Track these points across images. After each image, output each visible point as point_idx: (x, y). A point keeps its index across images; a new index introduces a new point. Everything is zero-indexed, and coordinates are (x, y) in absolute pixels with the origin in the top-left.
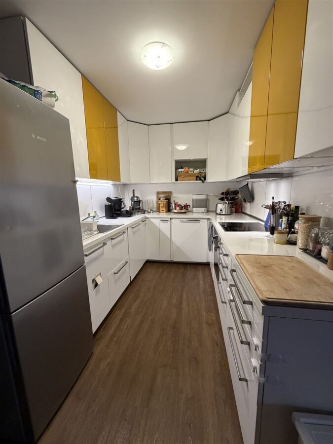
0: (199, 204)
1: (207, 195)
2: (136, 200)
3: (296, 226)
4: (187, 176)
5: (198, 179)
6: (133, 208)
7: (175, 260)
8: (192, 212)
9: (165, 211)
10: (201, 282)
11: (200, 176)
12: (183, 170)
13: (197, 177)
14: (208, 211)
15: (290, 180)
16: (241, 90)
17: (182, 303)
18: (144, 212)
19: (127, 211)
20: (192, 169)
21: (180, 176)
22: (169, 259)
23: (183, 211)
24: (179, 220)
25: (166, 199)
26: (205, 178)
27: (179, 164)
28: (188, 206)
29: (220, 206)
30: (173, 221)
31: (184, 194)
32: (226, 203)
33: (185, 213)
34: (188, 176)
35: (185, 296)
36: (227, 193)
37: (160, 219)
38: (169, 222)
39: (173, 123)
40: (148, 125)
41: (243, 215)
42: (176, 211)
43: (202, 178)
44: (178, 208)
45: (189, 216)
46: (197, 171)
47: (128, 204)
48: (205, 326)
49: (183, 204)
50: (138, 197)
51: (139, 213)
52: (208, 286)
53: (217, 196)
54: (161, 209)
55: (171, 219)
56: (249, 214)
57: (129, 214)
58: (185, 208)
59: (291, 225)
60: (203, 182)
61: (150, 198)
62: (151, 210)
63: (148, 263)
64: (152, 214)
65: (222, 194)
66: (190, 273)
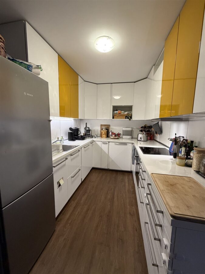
0: (127, 133)
1: (132, 128)
2: (87, 130)
3: (191, 154)
4: (120, 116)
5: (127, 118)
6: (85, 134)
7: (111, 168)
8: (122, 138)
9: (105, 137)
10: (127, 184)
11: (128, 116)
12: (117, 112)
13: (126, 117)
14: (132, 138)
15: (187, 123)
16: (156, 65)
17: (114, 198)
18: (92, 137)
19: (81, 136)
20: (123, 112)
21: (116, 115)
22: (106, 168)
23: (116, 137)
24: (114, 143)
25: (106, 129)
26: (131, 118)
27: (115, 108)
28: (120, 134)
29: (140, 136)
30: (110, 143)
31: (117, 126)
32: (144, 134)
33: (118, 138)
35: (116, 194)
36: (145, 127)
37: (102, 142)
38: (108, 144)
39: (112, 83)
40: (97, 84)
41: (155, 142)
42: (112, 137)
43: (129, 117)
44: (113, 135)
45: (120, 141)
46: (126, 113)
47: (82, 132)
48: (128, 216)
49: (117, 133)
50: (89, 128)
51: (89, 138)
52: (131, 187)
53: (138, 129)
54: (103, 136)
55: (109, 142)
56: (159, 141)
57: (83, 138)
58: (118, 136)
59: (188, 153)
60: (130, 120)
61: (96, 128)
62: (97, 136)
63: (94, 169)
64: (97, 138)
65: (142, 127)
66: (120, 177)
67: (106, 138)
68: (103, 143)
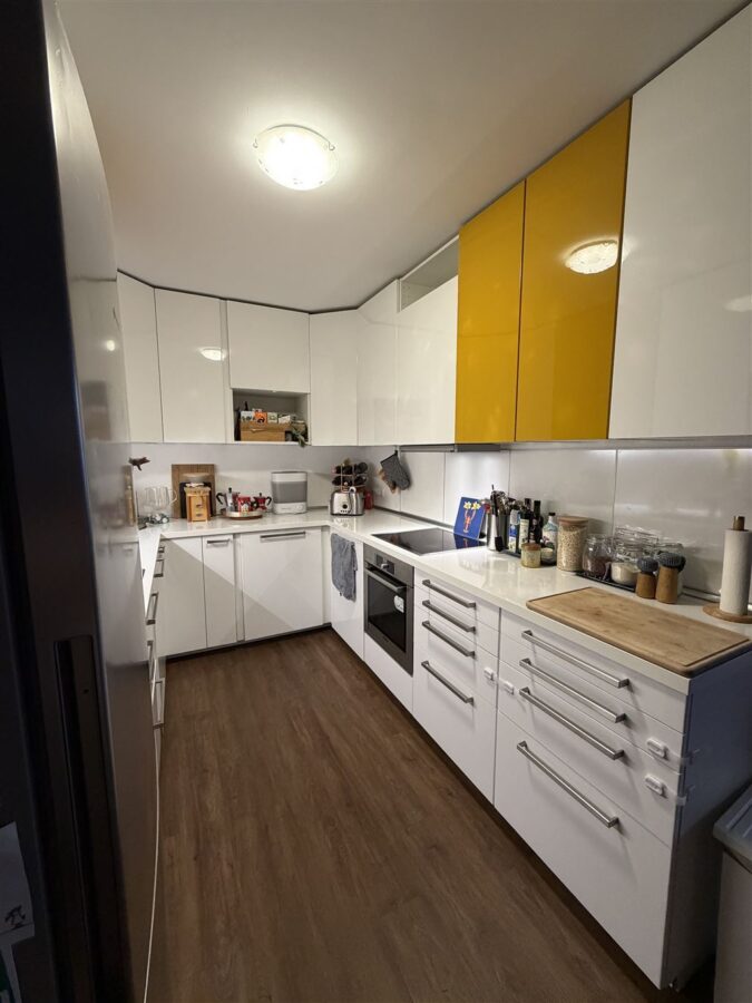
0: (297, 493)
1: (307, 474)
5: (290, 436)
7: (249, 638)
8: (273, 511)
9: (205, 517)
11: (294, 432)
12: (251, 414)
13: (287, 433)
14: (309, 509)
17: (328, 738)
20: (275, 415)
21: (248, 428)
22: (232, 640)
23: (254, 513)
24: (258, 536)
25: (206, 484)
26: (305, 435)
27: (243, 400)
28: (264, 499)
29: (340, 498)
30: (240, 540)
31: (247, 472)
32: (350, 490)
33: (260, 517)
34: (266, 429)
35: (323, 719)
36: (348, 469)
37: (204, 540)
38: (231, 546)
39: (225, 299)
40: (154, 287)
42: (237, 515)
43: (298, 434)
44: (245, 507)
45: (268, 524)
46: (286, 419)
49: (252, 494)
53: (326, 475)
54: (195, 511)
55: (235, 535)
56: (397, 510)
58: (258, 503)
60: (303, 445)
62: (162, 516)
65: (338, 470)
67: (209, 519)
68: (209, 542)
